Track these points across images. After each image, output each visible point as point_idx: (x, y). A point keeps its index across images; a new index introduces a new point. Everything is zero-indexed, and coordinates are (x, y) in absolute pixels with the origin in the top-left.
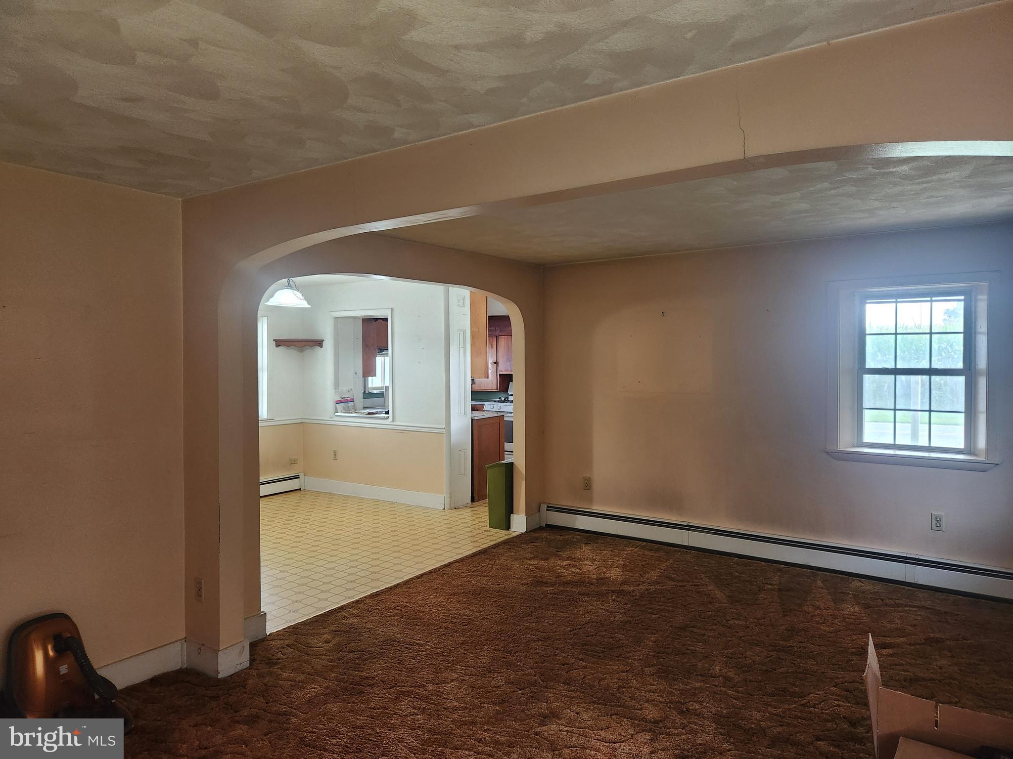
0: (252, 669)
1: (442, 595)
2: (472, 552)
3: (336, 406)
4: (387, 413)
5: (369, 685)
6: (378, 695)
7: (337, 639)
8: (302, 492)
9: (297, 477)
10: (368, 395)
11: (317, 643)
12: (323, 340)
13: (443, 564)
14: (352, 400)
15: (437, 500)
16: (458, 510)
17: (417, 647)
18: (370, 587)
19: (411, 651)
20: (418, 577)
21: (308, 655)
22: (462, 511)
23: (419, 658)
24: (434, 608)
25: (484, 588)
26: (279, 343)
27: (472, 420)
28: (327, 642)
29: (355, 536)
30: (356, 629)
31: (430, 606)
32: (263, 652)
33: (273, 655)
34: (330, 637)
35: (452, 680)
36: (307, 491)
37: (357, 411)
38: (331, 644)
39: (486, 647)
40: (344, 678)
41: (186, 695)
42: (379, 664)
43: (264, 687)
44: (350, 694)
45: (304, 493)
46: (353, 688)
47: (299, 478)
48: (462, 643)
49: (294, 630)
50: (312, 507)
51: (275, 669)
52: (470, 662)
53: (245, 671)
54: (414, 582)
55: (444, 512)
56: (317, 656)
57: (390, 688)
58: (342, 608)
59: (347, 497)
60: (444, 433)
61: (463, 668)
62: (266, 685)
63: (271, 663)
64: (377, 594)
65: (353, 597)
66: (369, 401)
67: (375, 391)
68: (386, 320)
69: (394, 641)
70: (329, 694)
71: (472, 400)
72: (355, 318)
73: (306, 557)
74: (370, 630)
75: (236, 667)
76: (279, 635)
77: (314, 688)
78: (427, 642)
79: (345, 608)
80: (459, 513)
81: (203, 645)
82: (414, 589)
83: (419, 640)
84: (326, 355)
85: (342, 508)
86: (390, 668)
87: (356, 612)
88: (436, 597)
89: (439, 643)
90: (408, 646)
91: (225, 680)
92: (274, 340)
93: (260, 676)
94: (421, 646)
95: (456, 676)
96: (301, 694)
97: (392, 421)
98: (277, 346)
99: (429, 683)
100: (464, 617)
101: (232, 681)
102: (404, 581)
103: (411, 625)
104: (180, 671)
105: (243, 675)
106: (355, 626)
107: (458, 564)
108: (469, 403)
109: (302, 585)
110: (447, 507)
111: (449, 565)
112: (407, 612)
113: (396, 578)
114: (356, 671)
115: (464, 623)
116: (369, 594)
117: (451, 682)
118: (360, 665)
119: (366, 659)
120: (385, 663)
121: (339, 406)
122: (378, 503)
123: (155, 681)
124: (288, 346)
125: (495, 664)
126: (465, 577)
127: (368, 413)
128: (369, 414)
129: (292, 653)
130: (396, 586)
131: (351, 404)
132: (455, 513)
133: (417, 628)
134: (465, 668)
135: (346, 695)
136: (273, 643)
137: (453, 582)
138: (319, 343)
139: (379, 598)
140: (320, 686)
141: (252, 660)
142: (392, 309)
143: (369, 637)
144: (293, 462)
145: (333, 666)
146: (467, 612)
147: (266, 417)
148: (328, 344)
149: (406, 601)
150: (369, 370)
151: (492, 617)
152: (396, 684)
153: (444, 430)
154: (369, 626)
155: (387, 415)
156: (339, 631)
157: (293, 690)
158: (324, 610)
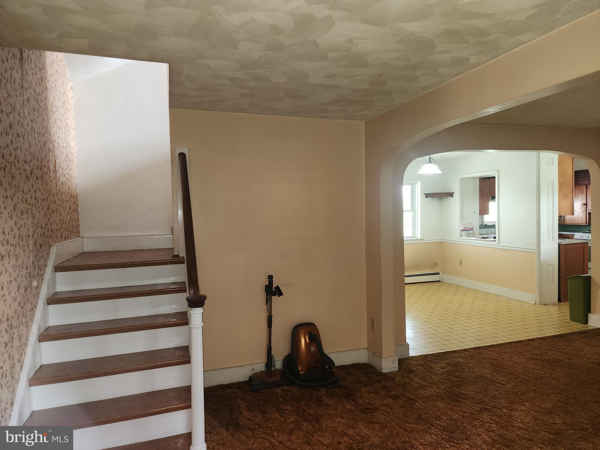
0: (399, 372)
1: (524, 358)
2: (552, 335)
3: (461, 232)
4: (495, 238)
5: (464, 398)
6: (469, 405)
7: (449, 368)
8: (441, 283)
9: (438, 274)
10: (484, 226)
11: (436, 367)
12: (454, 193)
13: (528, 338)
14: (472, 229)
15: (531, 298)
16: (546, 306)
17: (499, 385)
18: (475, 343)
19: (495, 386)
20: (508, 343)
21: (431, 372)
22: (550, 307)
23: (500, 391)
24: (517, 365)
25: (557, 359)
26: (427, 195)
27: (559, 245)
28: (443, 368)
29: (470, 312)
30: (461, 365)
31: (513, 363)
32: (406, 365)
33: (411, 368)
34: (445, 366)
35: (521, 411)
36: (444, 282)
37: (474, 236)
38: (444, 370)
39: (551, 397)
40: (449, 390)
41: (366, 376)
42: (472, 388)
43: (404, 383)
44: (452, 400)
45: (442, 283)
46: (454, 397)
47: (439, 274)
48: (533, 390)
49: (424, 358)
50: (445, 292)
51: (412, 375)
52: (537, 403)
53: (396, 372)
54: (504, 346)
55: (536, 305)
56: (436, 374)
57: (477, 404)
58: (454, 352)
59: (468, 289)
60: (535, 253)
61: (530, 405)
62: (405, 382)
63: (410, 371)
64: (478, 348)
65: (462, 347)
66: (484, 231)
67: (489, 224)
68: (494, 178)
69: (485, 378)
70: (439, 397)
71: (559, 231)
72: (474, 178)
73: (438, 319)
74: (470, 368)
75: (391, 369)
76: (416, 358)
77: (431, 391)
78: (507, 383)
79: (456, 352)
80: (548, 308)
81: (375, 353)
82: (503, 350)
83: (502, 381)
84: (455, 202)
85: (464, 295)
86: (479, 392)
87: (463, 355)
88: (519, 358)
89: (515, 386)
90: (493, 383)
91: (385, 374)
92: (424, 194)
93: (402, 376)
94: (503, 385)
95: (525, 409)
96: (423, 392)
97: (498, 243)
98: (426, 197)
99: (504, 408)
100: (538, 375)
101: (388, 375)
102: (497, 344)
103: (498, 371)
104: (365, 364)
105: (394, 374)
106: (461, 363)
107: (540, 341)
108: (557, 233)
109: (433, 334)
110: (538, 302)
111: (533, 340)
112: (496, 363)
113: (492, 341)
114: (457, 388)
115: (537, 378)
116: (473, 347)
117: (520, 411)
118: (460, 385)
119: (465, 384)
120: (477, 389)
121: (464, 233)
122: (488, 294)
123: (354, 366)
124: (432, 197)
125: (556, 409)
126: (543, 350)
127: (481, 237)
128: (483, 238)
129: (422, 369)
130: (492, 346)
131: (471, 232)
132: (544, 307)
133: (502, 373)
134: (532, 406)
135: (449, 400)
136: (413, 362)
137: (533, 351)
138: (451, 195)
139: (479, 351)
140: (434, 391)
141: (399, 368)
142: (498, 171)
143: (468, 371)
144: (436, 265)
145: (444, 382)
146: (540, 372)
147: (420, 238)
148: (457, 195)
149: (498, 356)
150: (484, 211)
151: (560, 379)
152: (482, 402)
153: (536, 250)
154: (470, 365)
155: (495, 239)
156: (451, 364)
157: (419, 389)
158: (443, 350)
